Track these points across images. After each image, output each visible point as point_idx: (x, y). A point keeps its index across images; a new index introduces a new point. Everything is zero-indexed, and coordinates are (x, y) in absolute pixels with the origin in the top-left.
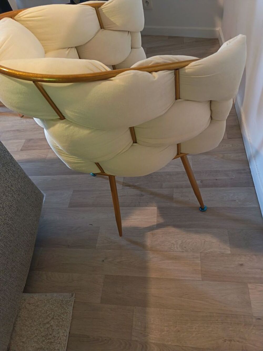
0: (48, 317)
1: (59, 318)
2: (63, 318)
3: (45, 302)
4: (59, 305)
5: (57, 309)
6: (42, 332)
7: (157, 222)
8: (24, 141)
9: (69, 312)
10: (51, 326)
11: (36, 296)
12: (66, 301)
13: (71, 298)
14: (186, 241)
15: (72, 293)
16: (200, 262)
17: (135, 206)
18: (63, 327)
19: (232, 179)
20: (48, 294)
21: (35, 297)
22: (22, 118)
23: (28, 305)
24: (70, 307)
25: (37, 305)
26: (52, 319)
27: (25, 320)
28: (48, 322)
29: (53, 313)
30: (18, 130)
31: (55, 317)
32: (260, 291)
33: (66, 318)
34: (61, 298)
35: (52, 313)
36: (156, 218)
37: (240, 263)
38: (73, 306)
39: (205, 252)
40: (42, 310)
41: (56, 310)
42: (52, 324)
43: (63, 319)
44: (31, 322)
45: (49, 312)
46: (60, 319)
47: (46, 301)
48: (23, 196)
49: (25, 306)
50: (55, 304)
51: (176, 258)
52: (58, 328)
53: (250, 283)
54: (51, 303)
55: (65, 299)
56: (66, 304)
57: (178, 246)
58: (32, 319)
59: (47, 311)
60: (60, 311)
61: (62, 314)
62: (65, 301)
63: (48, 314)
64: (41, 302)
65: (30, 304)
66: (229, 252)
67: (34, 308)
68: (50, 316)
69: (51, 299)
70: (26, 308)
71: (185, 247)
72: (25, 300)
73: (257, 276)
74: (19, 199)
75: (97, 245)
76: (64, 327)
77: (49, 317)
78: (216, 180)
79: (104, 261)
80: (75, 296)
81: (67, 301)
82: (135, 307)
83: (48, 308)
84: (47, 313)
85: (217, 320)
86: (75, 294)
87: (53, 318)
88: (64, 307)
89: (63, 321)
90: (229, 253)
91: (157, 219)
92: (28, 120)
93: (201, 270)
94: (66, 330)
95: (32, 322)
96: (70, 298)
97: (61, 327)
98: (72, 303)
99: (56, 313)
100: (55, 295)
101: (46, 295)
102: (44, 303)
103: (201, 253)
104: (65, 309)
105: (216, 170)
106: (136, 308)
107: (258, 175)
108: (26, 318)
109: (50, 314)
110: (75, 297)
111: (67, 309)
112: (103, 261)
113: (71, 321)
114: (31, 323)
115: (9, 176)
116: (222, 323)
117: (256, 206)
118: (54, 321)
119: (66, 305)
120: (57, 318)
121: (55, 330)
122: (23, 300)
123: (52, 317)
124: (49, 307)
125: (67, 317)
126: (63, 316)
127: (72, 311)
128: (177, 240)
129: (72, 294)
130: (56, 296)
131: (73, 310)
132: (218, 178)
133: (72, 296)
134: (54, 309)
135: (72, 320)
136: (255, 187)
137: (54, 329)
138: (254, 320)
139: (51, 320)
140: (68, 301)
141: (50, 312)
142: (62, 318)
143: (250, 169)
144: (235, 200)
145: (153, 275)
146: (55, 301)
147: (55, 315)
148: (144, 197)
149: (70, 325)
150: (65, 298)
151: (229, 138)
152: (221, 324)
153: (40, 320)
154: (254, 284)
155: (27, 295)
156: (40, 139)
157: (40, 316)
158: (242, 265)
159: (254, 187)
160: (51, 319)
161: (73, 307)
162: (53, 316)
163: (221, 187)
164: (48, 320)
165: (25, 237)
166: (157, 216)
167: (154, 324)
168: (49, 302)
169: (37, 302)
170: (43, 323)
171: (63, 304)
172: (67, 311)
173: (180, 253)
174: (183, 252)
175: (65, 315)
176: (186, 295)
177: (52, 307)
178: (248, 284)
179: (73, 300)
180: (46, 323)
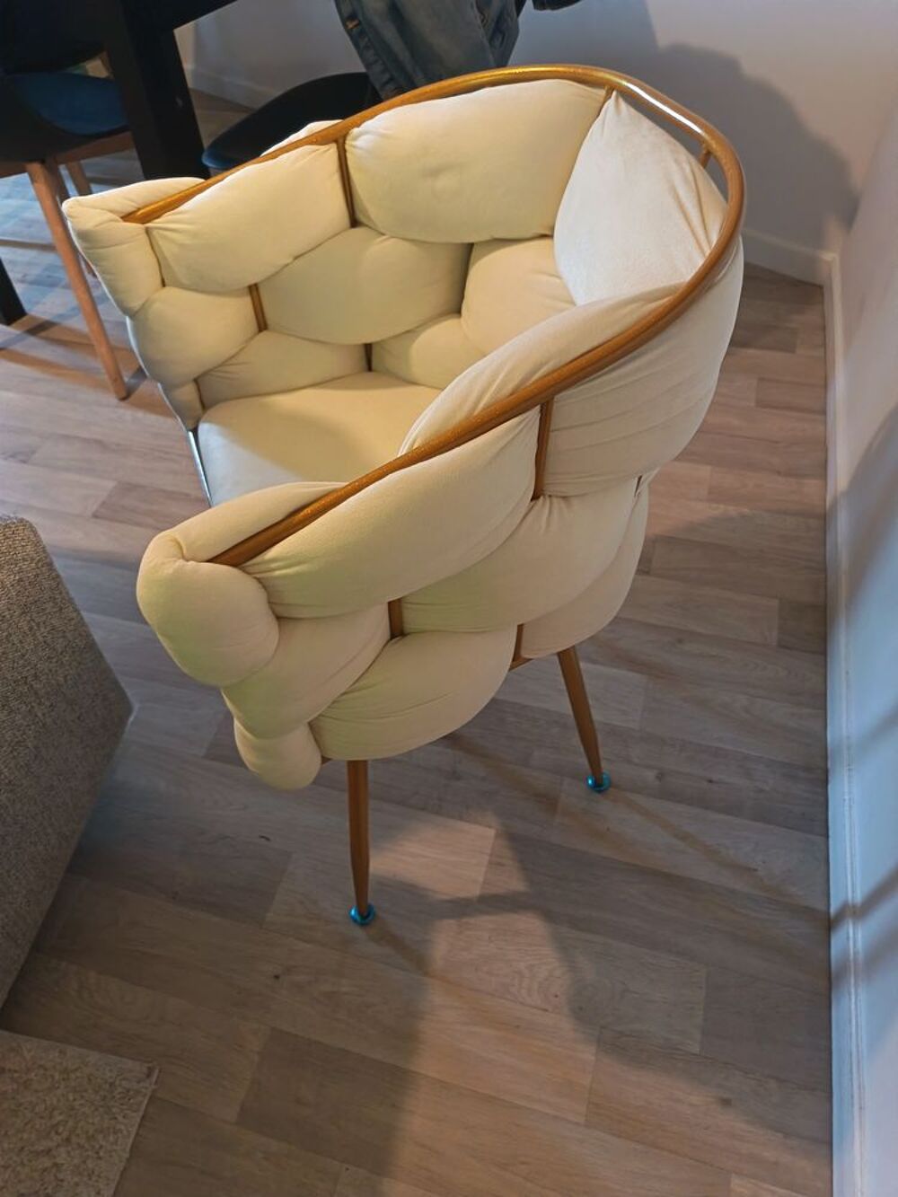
0: (53, 1133)
1: (87, 1146)
2: (101, 1147)
3: (52, 1077)
4: (98, 1098)
5: (86, 1110)
6: (20, 1181)
7: (484, 882)
8: (110, 484)
9: (125, 1132)
10: (56, 1165)
11: (31, 1049)
12: (124, 1091)
13: (142, 1085)
15: (150, 1065)
16: (593, 1057)
17: (423, 809)
18: (94, 1179)
19: (761, 791)
20: (70, 1050)
21: (25, 1053)
22: (122, 404)
24: (134, 1114)
25: (25, 1082)
26: (63, 1143)
28: (50, 1150)
29: (71, 1123)
30: (99, 442)
31: (74, 1139)
33: (110, 1152)
34: (109, 1074)
35: (67, 1122)
36: (484, 869)
37: (724, 1094)
38: (141, 1113)
39: (619, 1029)
40: (37, 1104)
41: (84, 1113)
42: (59, 1160)
43: (101, 1154)
45: (61, 1114)
46: (90, 1148)
47: (57, 1076)
48: (64, 711)
50: (87, 1091)
51: (517, 1027)
52: (76, 1179)
53: (740, 1174)
54: (73, 1084)
55: (124, 1082)
56: (121, 1098)
57: (535, 987)
59: (53, 1110)
60: (96, 1121)
61: (102, 1132)
62: (120, 1090)
63: (54, 1121)
64: (42, 1072)
66: (696, 1049)
67: (13, 1089)
68: (61, 1129)
69: (76, 1070)
71: (556, 996)
74: (49, 721)
75: (269, 916)
76: (97, 1181)
77: (57, 1133)
78: (711, 781)
79: (281, 977)
80: (158, 1077)
81: (128, 1091)
82: (347, 1166)
83: (59, 1101)
84: (51, 1116)
86: (160, 1072)
87: (68, 1140)
88: (114, 1110)
89: (100, 1158)
90: (694, 1052)
91: (487, 872)
92: (140, 414)
93: (591, 1088)
94: (102, 1192)
96: (139, 1082)
97: (85, 1179)
98: (141, 1102)
99: (82, 1126)
100: (93, 1057)
101: (63, 1053)
102: (50, 1080)
104: (116, 1118)
105: (716, 748)
106: (347, 1169)
107: (847, 802)
109: (62, 1121)
110: (156, 1082)
111: (120, 1118)
112: (277, 977)
113: (123, 1164)
115: (36, 646)
118: (68, 1152)
119: (122, 1104)
120: (82, 1142)
121: (65, 1184)
123: (65, 1135)
124: (63, 1095)
125: (115, 1147)
126: (104, 1143)
127: (135, 1130)
128: (536, 962)
129: (149, 1068)
130: (94, 1064)
131: (140, 1126)
132: (715, 777)
133: (149, 1076)
134: (78, 1110)
135: (128, 1160)
136: (830, 839)
137: (62, 1181)
139: (58, 1146)
140: (131, 1093)
141: (60, 1118)
142: (97, 1146)
144: (755, 870)
145: (427, 1065)
146: (90, 1080)
147: (76, 1129)
149: (117, 1178)
150: (124, 1079)
151: (782, 646)
153: (25, 1136)
154: (753, 1181)
156: (164, 491)
157: (26, 1124)
158: (727, 1104)
159: (828, 837)
160: (60, 1142)
161: (143, 1118)
162: (71, 1132)
163: (719, 811)
164: (51, 1144)
165: (41, 848)
166: (490, 862)
168: (68, 1079)
169: (28, 1070)
170: (32, 1149)
171: (114, 1097)
172: (118, 1127)
173: (535, 1010)
174: (546, 1010)
175: (111, 1138)
176: (523, 1163)
177: (75, 1100)
178: (733, 1175)
179: (149, 1093)
180: (42, 1151)
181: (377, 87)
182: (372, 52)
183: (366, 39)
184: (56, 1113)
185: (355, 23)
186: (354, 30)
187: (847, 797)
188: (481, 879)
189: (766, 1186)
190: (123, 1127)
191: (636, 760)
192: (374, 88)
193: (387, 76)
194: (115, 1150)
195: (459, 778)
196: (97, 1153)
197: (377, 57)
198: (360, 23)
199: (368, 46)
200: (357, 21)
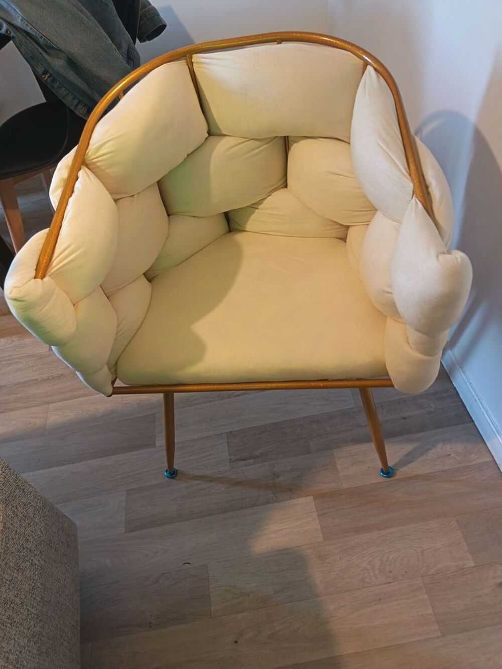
7: (321, 529)
14: (388, 558)
16: (426, 596)
17: (268, 503)
19: (431, 412)
36: (317, 521)
37: (498, 581)
39: (430, 573)
51: (380, 599)
57: (377, 572)
66: (473, 564)
71: (391, 572)
74: (42, 563)
75: (213, 609)
78: (405, 418)
79: (239, 641)
90: (472, 566)
91: (320, 522)
93: (434, 613)
103: (422, 576)
105: (398, 400)
112: (236, 642)
117: (489, 459)
128: (371, 559)
132: (405, 415)
136: (475, 422)
143: (455, 388)
144: (450, 455)
148: (281, 479)
159: (473, 422)
163: (417, 432)
166: (319, 515)
173: (384, 586)
174: (389, 583)
181: (72, 108)
182: (63, 90)
183: (58, 83)
185: (47, 76)
186: (49, 80)
187: (476, 398)
188: (319, 527)
191: (363, 424)
192: (71, 110)
193: (76, 102)
195: (278, 476)
197: (67, 92)
198: (51, 75)
199: (60, 88)
200: (49, 75)
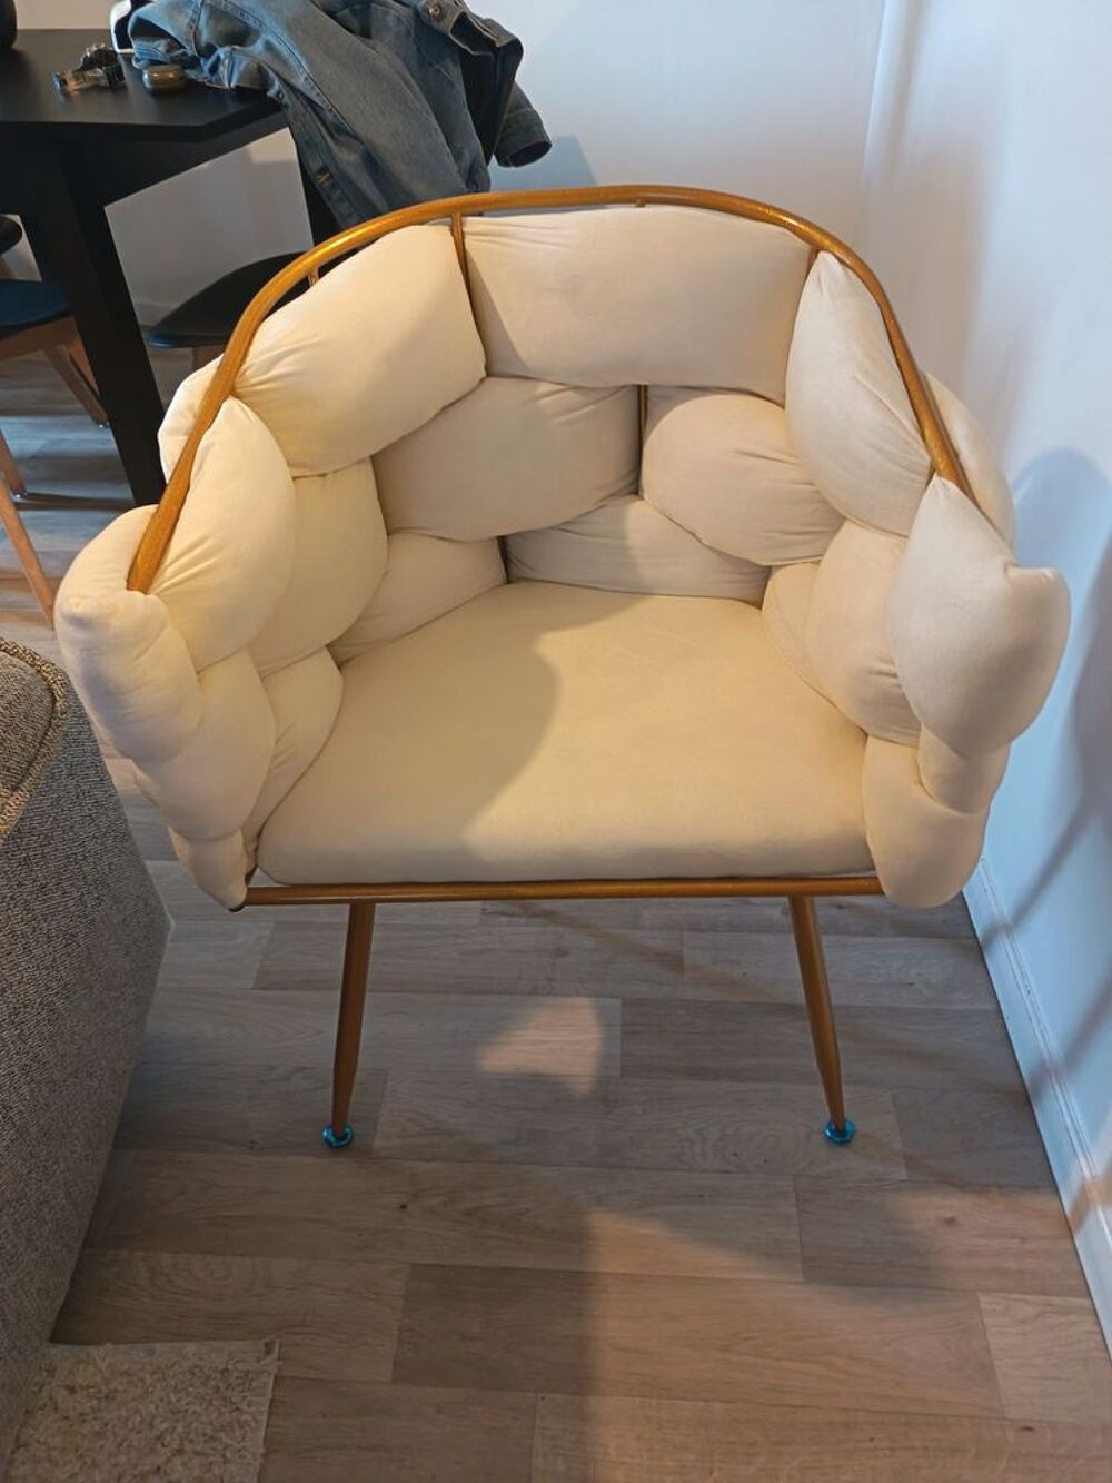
0: (158, 1446)
1: (209, 1451)
2: (226, 1447)
3: (142, 1380)
4: (210, 1391)
5: (198, 1409)
7: (623, 1055)
9: (253, 1424)
11: (106, 1356)
12: (242, 1375)
13: (262, 1363)
14: (738, 1130)
15: (267, 1340)
16: (794, 1210)
17: (533, 992)
20: (158, 1347)
21: (99, 1363)
23: (65, 1392)
24: (260, 1400)
25: (107, 1396)
26: (173, 1455)
27: (50, 1460)
28: (159, 1468)
29: (180, 1429)
31: (188, 1447)
32: (1023, 1322)
33: (239, 1450)
34: (217, 1361)
35: (174, 1428)
36: (618, 1041)
37: (948, 1214)
38: (268, 1397)
39: (813, 1173)
40: (128, 1418)
41: (194, 1412)
43: (228, 1455)
44: (77, 1470)
45: (162, 1422)
46: (213, 1452)
47: (148, 1379)
49: (51, 1398)
50: (192, 1385)
51: (701, 1196)
53: (986, 1291)
54: (172, 1382)
55: (240, 1366)
56: (238, 1385)
57: (709, 1150)
58: (81, 1457)
59: (154, 1418)
60: (215, 1415)
61: (223, 1428)
62: (235, 1375)
63: (156, 1432)
64: (126, 1379)
65: (72, 1390)
66: (902, 1175)
67: (92, 1408)
68: (167, 1440)
69: (173, 1365)
70: (56, 1409)
71: (735, 1155)
72: (51, 1372)
73: (1011, 1265)
75: (376, 1143)
77: (163, 1446)
78: (840, 907)
79: (409, 1206)
80: (280, 1352)
81: (247, 1373)
82: (541, 1395)
83: (157, 1407)
84: (151, 1426)
85: (872, 1439)
86: (280, 1347)
87: (180, 1451)
88: (234, 1399)
89: (227, 1461)
90: (902, 1179)
91: (622, 1043)
93: (801, 1242)
95: (81, 1469)
96: (258, 1362)
98: (266, 1384)
99: (197, 1428)
100: (191, 1347)
101: (151, 1353)
102: (140, 1384)
103: (795, 1175)
104: (238, 1409)
106: (543, 1398)
107: (989, 892)
108: (55, 1454)
109: (166, 1430)
110: (279, 1359)
111: (244, 1408)
112: (403, 1207)
113: (260, 1460)
114: (76, 1474)
116: (893, 1450)
117: (989, 1006)
118: (185, 1464)
119: (242, 1391)
120: (199, 1447)
122: (45, 1374)
123: (175, 1444)
124: (162, 1400)
125: (243, 1444)
126: (230, 1442)
127: (265, 1417)
128: (704, 1124)
129: (267, 1345)
130: (195, 1354)
131: (270, 1413)
132: (844, 902)
133: (268, 1352)
134: (186, 1411)
135: (264, 1456)
138: (1011, 1435)
140: (250, 1376)
141: (165, 1425)
142: (220, 1447)
144: (911, 984)
145: (608, 1262)
146: (194, 1373)
147: (189, 1434)
148: (570, 959)
150: (238, 1362)
152: (887, 1452)
153: (122, 1459)
154: (1003, 1295)
155: (58, 1352)
157: (120, 1444)
158: (951, 1221)
160: (169, 1454)
161: (272, 1403)
162: (182, 1440)
163: (857, 934)
164: (159, 1461)
166: (624, 1032)
167: (623, 1463)
168: (164, 1379)
169: (107, 1382)
170: (136, 1472)
171: (230, 1385)
172: (244, 1417)
173: (716, 1175)
174: (728, 1172)
175: (238, 1433)
176: (746, 1339)
177: (178, 1401)
178: (980, 1294)
179: (274, 1371)
180: (148, 1471)
182: (346, 204)
183: (339, 192)
184: (157, 1421)
185: (324, 177)
186: (326, 184)
188: (618, 1051)
189: (1016, 1296)
190: (249, 1418)
194: (244, 1448)
195: (565, 954)
196: (223, 1456)
197: (352, 210)
198: (332, 176)
199: (341, 200)
200: (328, 175)
